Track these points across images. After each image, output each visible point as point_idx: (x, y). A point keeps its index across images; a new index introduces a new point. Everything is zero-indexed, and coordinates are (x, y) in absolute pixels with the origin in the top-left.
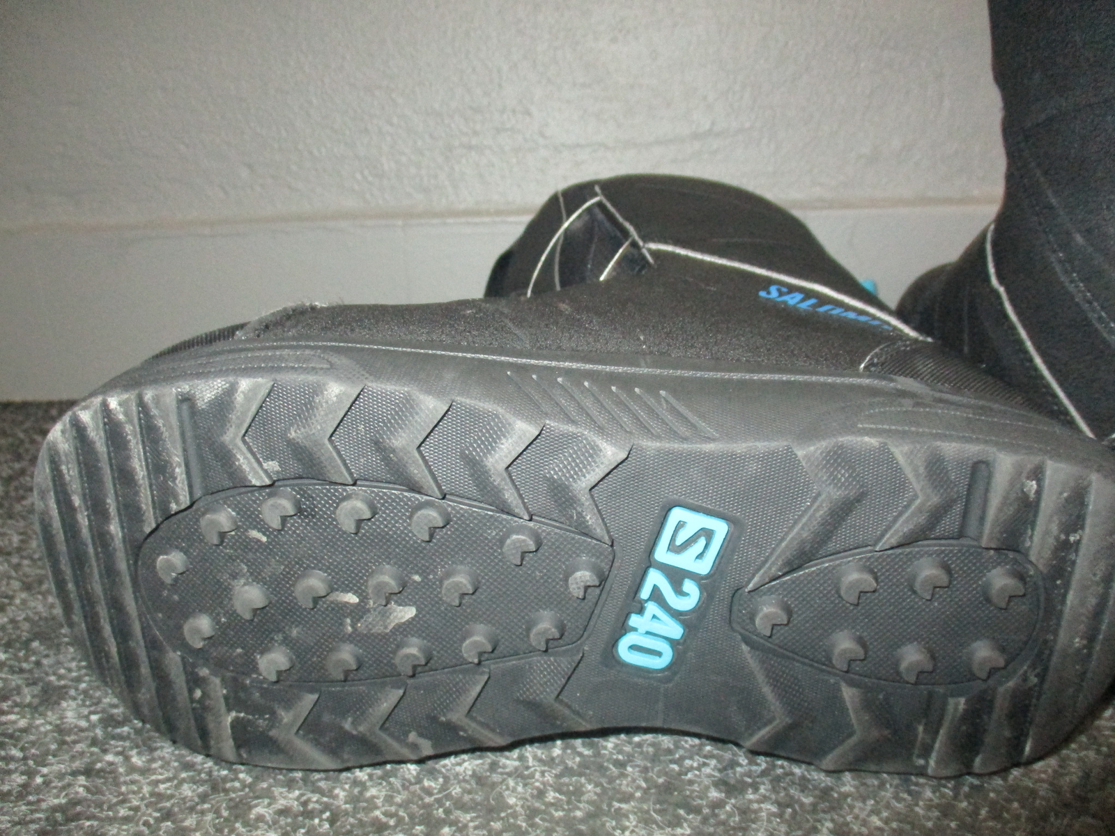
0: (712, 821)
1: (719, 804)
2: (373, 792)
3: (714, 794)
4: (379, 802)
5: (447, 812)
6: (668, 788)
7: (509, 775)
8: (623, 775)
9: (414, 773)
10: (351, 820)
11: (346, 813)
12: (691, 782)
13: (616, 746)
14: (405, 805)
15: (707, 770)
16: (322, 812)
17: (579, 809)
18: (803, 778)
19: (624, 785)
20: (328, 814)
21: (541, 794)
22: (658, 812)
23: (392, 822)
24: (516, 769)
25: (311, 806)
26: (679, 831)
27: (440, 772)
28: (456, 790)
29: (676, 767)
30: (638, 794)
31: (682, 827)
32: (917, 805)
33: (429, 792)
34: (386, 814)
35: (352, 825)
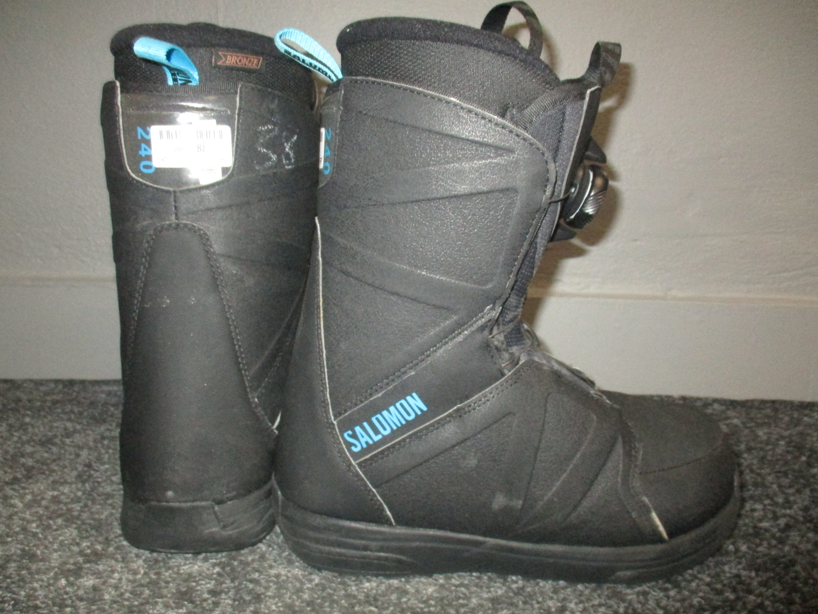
0: (198, 607)
1: (206, 600)
2: (40, 592)
3: (206, 596)
4: (40, 598)
5: (73, 602)
6: (185, 593)
7: (110, 586)
8: (167, 587)
9: (64, 585)
10: (24, 605)
11: (23, 602)
12: (198, 590)
13: (170, 574)
14: (52, 599)
15: (208, 586)
16: (10, 601)
17: (137, 601)
18: (253, 589)
19: (165, 591)
20: (13, 602)
21: (122, 594)
22: (174, 603)
23: (43, 606)
24: (115, 584)
25: (6, 599)
26: (181, 611)
27: (76, 584)
28: (81, 592)
29: (194, 584)
30: (169, 595)
31: (183, 609)
32: (297, 601)
33: (67, 593)
34: (43, 603)
35: (24, 607)
